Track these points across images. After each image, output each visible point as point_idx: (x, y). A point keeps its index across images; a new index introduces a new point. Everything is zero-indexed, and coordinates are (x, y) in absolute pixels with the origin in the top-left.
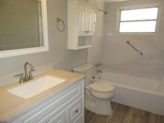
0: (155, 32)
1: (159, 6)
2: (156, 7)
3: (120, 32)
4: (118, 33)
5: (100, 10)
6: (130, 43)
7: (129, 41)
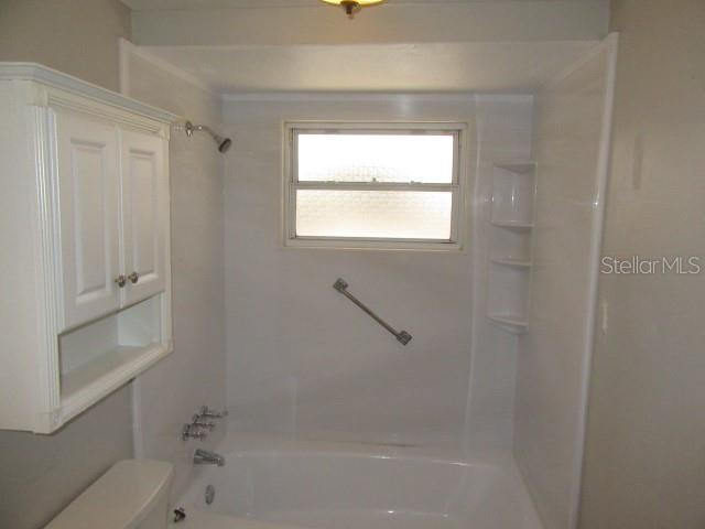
0: (450, 242)
1: (459, 131)
2: (446, 132)
3: (299, 234)
4: (289, 243)
5: (189, 126)
6: (347, 289)
7: (346, 280)
